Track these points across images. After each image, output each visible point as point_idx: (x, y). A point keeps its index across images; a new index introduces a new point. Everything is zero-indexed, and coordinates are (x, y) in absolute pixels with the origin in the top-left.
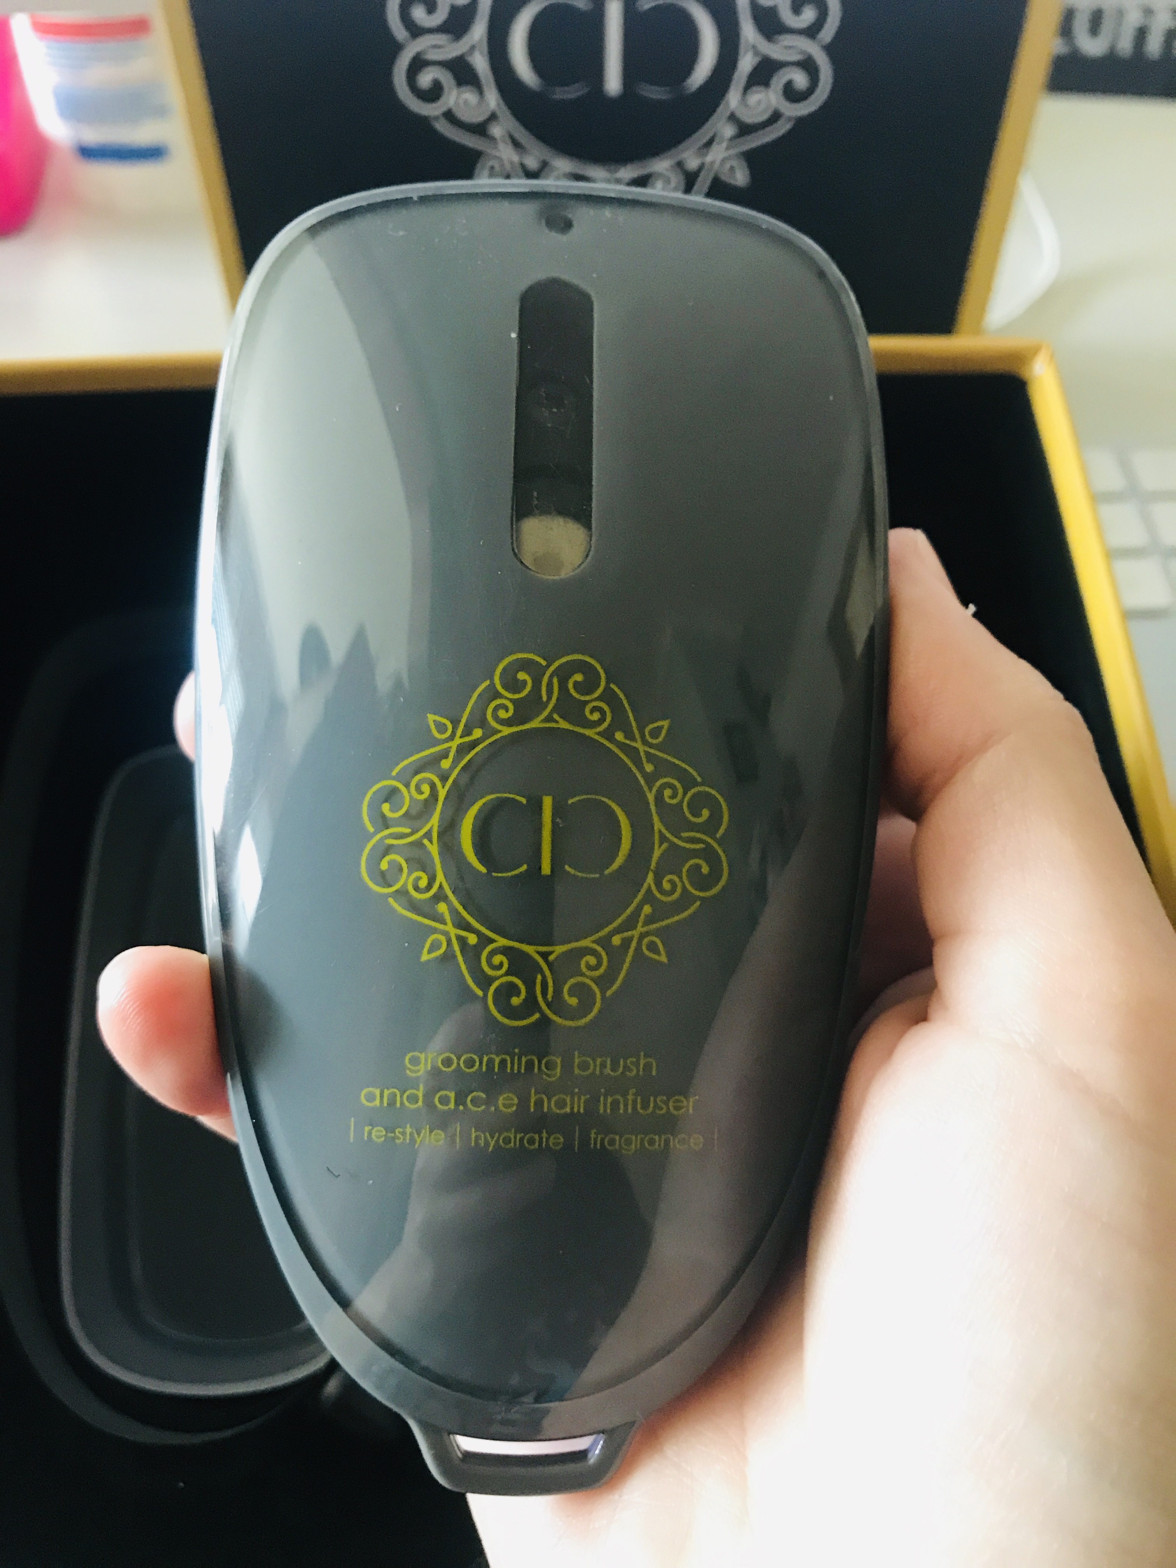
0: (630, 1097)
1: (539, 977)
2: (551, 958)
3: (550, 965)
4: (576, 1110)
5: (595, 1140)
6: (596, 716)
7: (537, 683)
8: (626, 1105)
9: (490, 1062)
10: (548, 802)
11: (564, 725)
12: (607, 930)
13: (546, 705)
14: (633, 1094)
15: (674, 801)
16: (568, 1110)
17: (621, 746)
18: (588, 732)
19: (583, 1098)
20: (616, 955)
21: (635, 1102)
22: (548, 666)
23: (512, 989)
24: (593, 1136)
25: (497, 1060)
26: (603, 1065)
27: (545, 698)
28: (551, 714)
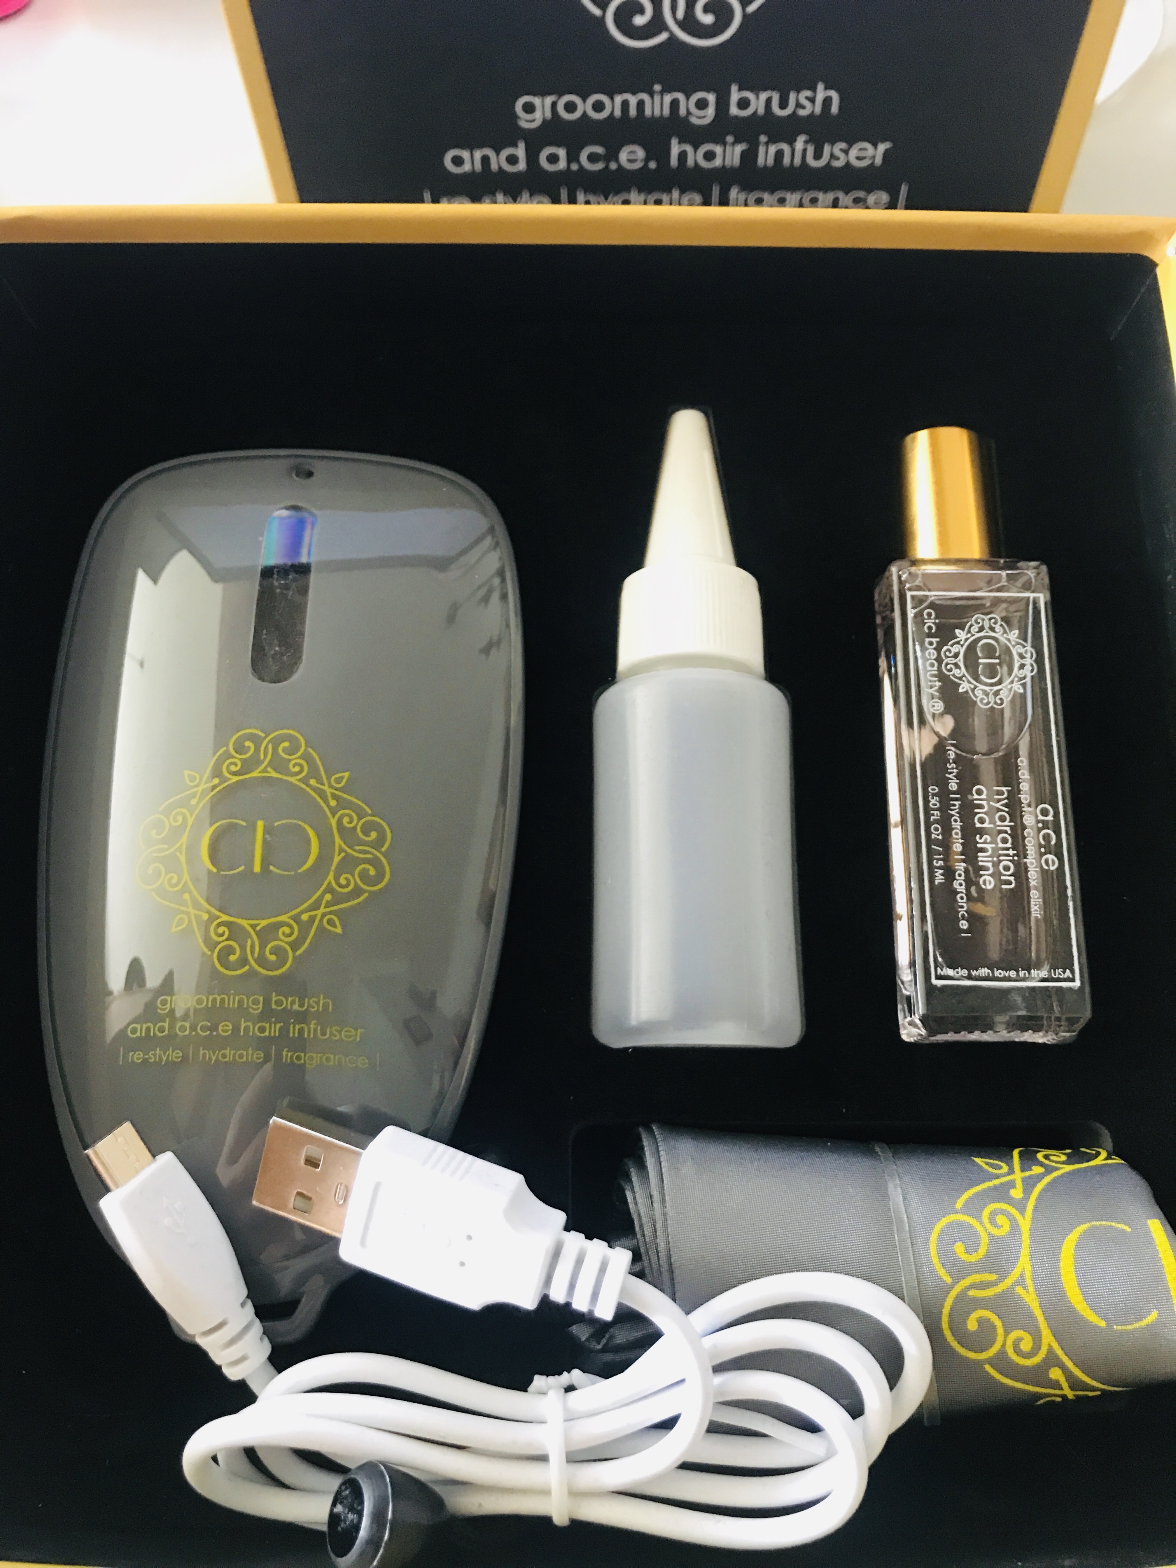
0: (312, 1026)
1: (249, 942)
2: (258, 928)
3: (257, 933)
4: (272, 1035)
5: (287, 1055)
6: (297, 769)
7: (257, 749)
8: (309, 1032)
9: (214, 1000)
10: (260, 824)
11: (274, 774)
12: (298, 910)
13: (263, 762)
14: (315, 1024)
15: (351, 825)
16: (267, 1034)
17: (314, 789)
18: (292, 779)
19: (278, 1026)
20: (305, 928)
21: (315, 1030)
22: (265, 738)
23: (230, 950)
24: (284, 1053)
25: (219, 999)
26: (293, 1003)
27: (262, 757)
28: (266, 767)
